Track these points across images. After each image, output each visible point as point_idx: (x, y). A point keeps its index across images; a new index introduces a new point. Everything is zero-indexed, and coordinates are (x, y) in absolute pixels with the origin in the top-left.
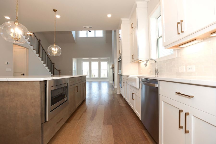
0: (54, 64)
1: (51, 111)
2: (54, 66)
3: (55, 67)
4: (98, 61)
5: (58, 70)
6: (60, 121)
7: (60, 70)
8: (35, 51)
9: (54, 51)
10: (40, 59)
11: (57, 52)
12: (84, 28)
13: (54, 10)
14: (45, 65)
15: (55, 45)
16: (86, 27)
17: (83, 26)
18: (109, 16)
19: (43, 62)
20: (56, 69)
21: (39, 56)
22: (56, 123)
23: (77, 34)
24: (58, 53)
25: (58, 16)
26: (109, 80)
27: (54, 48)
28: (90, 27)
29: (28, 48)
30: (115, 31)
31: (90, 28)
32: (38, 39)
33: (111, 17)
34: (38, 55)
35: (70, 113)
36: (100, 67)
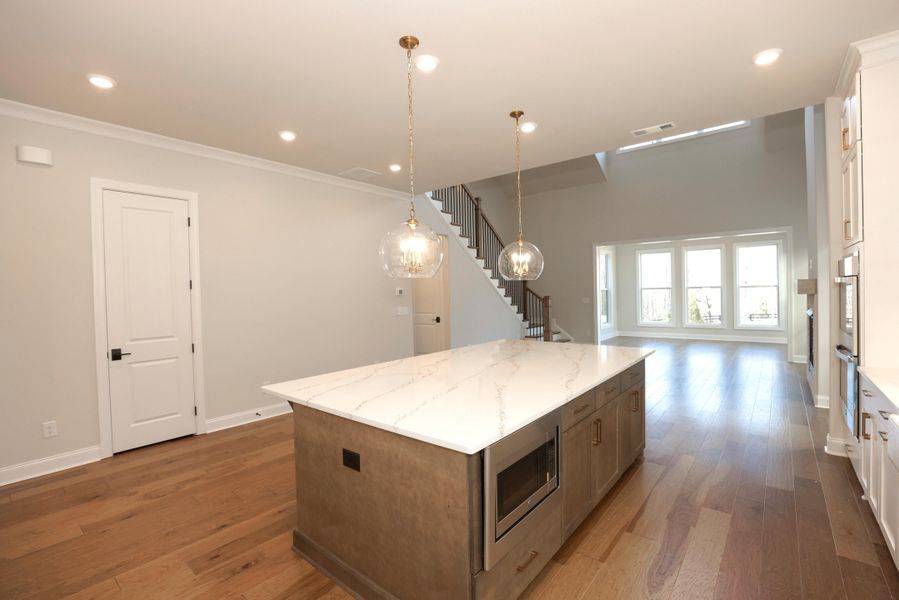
1: (496, 540)
3: (529, 285)
4: (723, 247)
5: (539, 298)
6: (529, 562)
7: (546, 299)
8: (465, 242)
9: (518, 264)
10: (481, 263)
11: (530, 268)
12: (635, 136)
13: (513, 115)
14: (496, 283)
15: (521, 244)
16: (643, 132)
17: (632, 132)
18: (767, 58)
20: (534, 294)
21: (478, 255)
22: (515, 570)
24: (533, 268)
25: (528, 128)
26: (783, 340)
27: (518, 252)
28: (662, 127)
29: (446, 236)
30: (820, 109)
31: (665, 129)
32: (474, 196)
33: (779, 59)
34: (473, 252)
35: (567, 528)
36: (732, 273)
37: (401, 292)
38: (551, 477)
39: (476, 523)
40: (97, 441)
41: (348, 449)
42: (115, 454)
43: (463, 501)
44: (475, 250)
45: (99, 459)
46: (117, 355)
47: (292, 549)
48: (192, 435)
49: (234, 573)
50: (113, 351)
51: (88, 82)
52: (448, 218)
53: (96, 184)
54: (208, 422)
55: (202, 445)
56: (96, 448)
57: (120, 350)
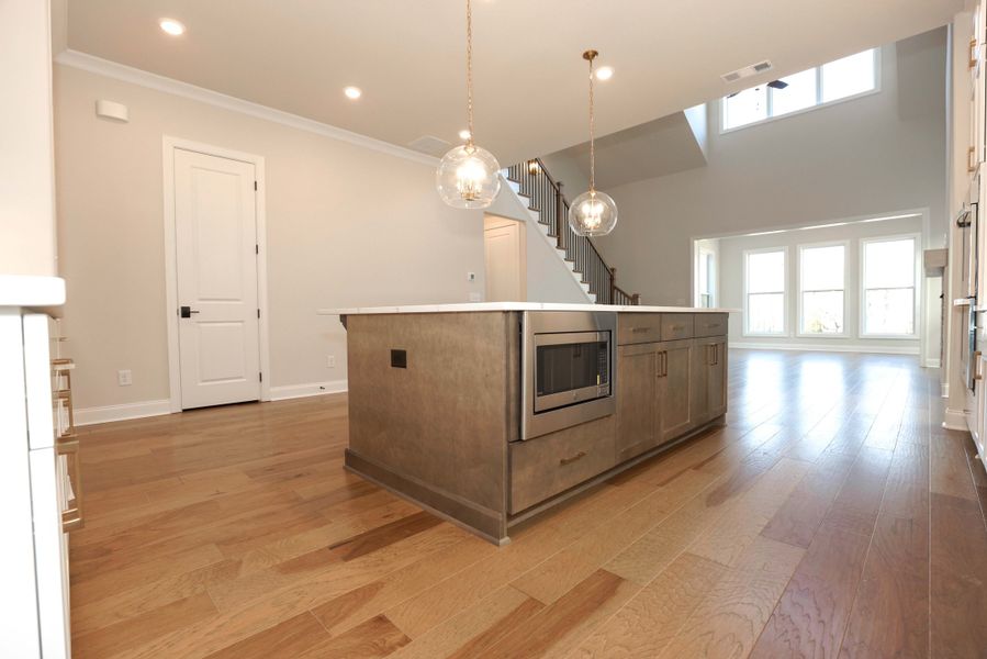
0: (613, 270)
1: (534, 414)
2: (612, 279)
3: (617, 283)
4: (848, 242)
6: (575, 460)
7: (635, 298)
8: (545, 229)
9: (590, 217)
10: (562, 254)
11: (602, 220)
12: (728, 83)
13: (587, 56)
14: (579, 277)
15: (593, 194)
16: (735, 76)
17: (721, 77)
19: (571, 265)
20: (622, 293)
21: (559, 244)
22: (559, 460)
23: (712, 117)
24: (606, 220)
25: (604, 73)
28: (758, 68)
29: (523, 221)
31: (761, 72)
32: (555, 181)
34: (554, 241)
36: (858, 274)
37: (472, 276)
38: (603, 381)
39: (513, 390)
40: (167, 395)
41: (395, 348)
42: (184, 411)
43: (500, 366)
44: (555, 240)
45: (168, 413)
46: (186, 313)
47: (344, 468)
48: (256, 402)
49: (287, 479)
50: (183, 308)
51: (159, 26)
52: (525, 201)
53: (168, 142)
54: (272, 390)
55: (266, 407)
56: (166, 402)
57: (189, 308)
